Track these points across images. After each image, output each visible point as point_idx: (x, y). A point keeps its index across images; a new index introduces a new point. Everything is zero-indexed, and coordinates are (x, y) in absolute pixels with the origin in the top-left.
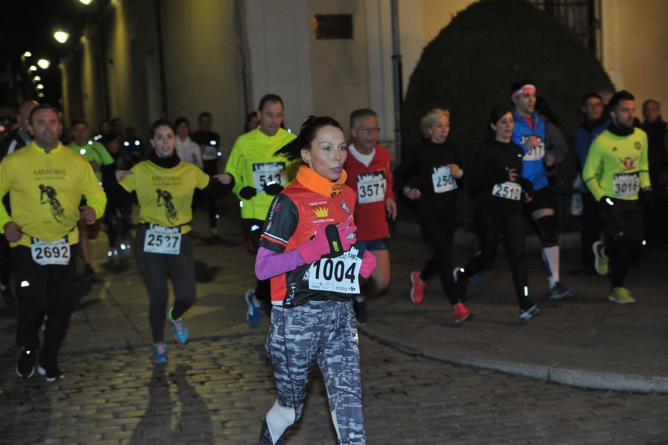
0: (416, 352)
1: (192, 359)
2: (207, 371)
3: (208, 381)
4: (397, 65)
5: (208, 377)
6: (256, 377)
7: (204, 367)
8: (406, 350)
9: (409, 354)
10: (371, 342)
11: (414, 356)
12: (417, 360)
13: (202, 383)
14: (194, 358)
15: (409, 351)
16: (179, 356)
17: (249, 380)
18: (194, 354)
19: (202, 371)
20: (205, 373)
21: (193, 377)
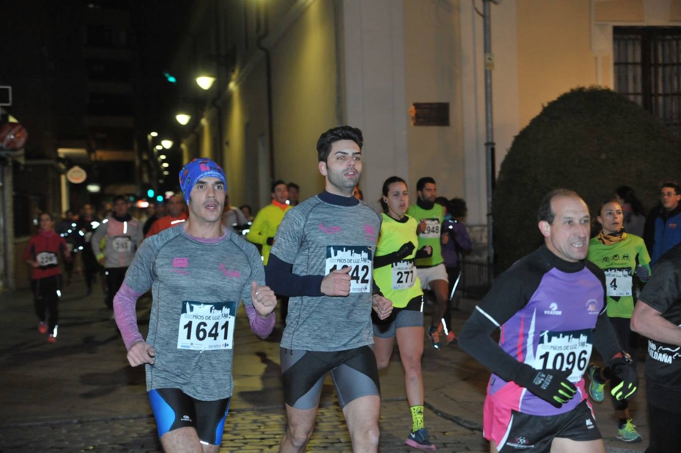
0: (474, 427)
1: (266, 425)
2: (277, 436)
3: (276, 445)
4: (490, 152)
5: (277, 442)
6: (321, 443)
7: (275, 433)
8: (466, 424)
9: (468, 428)
10: (434, 415)
11: (472, 429)
12: (474, 434)
13: (270, 446)
14: (267, 424)
15: (468, 425)
16: (255, 422)
17: (314, 445)
18: (268, 420)
19: (272, 436)
20: (275, 438)
21: (263, 441)
